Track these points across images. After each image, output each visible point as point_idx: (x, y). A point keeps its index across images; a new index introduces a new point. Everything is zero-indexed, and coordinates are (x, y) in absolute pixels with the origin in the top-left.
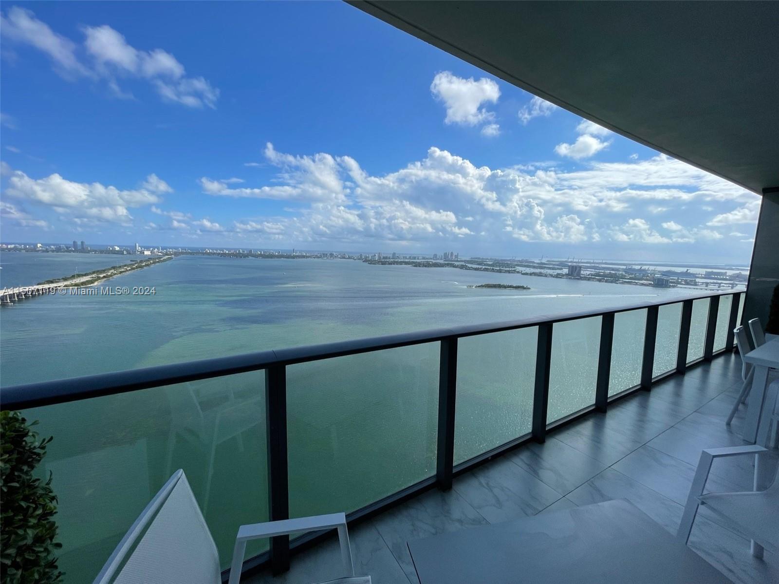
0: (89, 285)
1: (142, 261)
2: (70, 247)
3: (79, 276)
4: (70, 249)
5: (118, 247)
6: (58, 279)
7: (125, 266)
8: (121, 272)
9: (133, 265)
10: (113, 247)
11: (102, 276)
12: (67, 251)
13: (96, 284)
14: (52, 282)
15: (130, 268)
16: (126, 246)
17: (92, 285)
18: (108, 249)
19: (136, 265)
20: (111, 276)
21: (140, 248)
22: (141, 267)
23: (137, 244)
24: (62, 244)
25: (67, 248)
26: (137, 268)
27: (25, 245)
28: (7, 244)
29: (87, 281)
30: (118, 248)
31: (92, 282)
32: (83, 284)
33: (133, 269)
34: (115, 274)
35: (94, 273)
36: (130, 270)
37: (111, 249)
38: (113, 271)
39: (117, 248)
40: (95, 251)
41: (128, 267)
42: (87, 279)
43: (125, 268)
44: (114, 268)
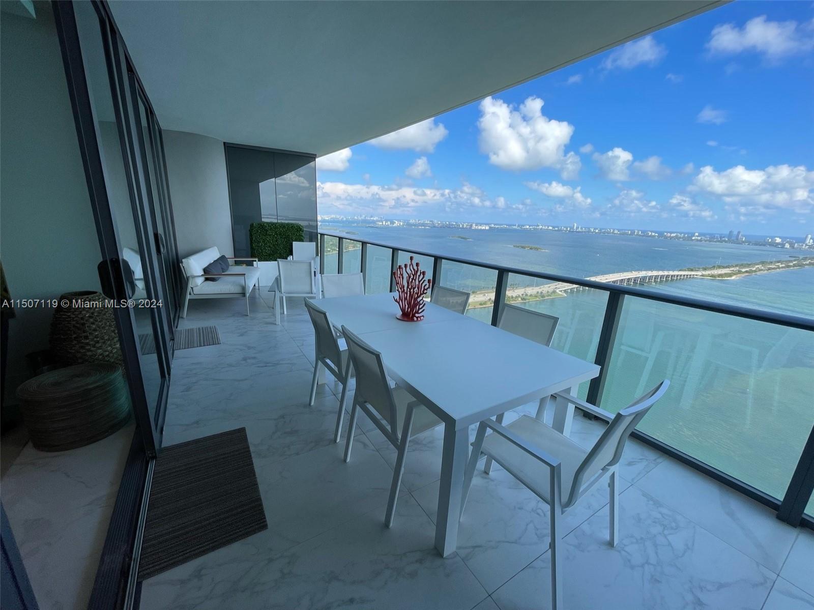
0: (726, 278)
1: (806, 258)
2: (724, 237)
3: (719, 267)
4: (724, 239)
5: (780, 238)
6: (698, 268)
7: (778, 262)
8: (769, 269)
9: (791, 261)
10: (773, 238)
11: (744, 270)
12: (719, 241)
13: (733, 278)
14: (692, 270)
15: (783, 265)
16: (790, 238)
17: (728, 278)
18: (766, 241)
19: (794, 263)
20: (755, 271)
21: (811, 241)
22: (800, 266)
23: (810, 236)
24: (718, 234)
25: (721, 238)
26: (794, 266)
27: (685, 234)
28: (671, 233)
29: (725, 273)
30: (780, 240)
31: (730, 275)
32: (720, 275)
33: (789, 266)
34: (762, 270)
35: (736, 266)
36: (782, 267)
37: (770, 240)
38: (760, 266)
39: (778, 240)
40: (749, 243)
41: (781, 264)
42: (726, 272)
43: (778, 264)
44: (763, 263)
